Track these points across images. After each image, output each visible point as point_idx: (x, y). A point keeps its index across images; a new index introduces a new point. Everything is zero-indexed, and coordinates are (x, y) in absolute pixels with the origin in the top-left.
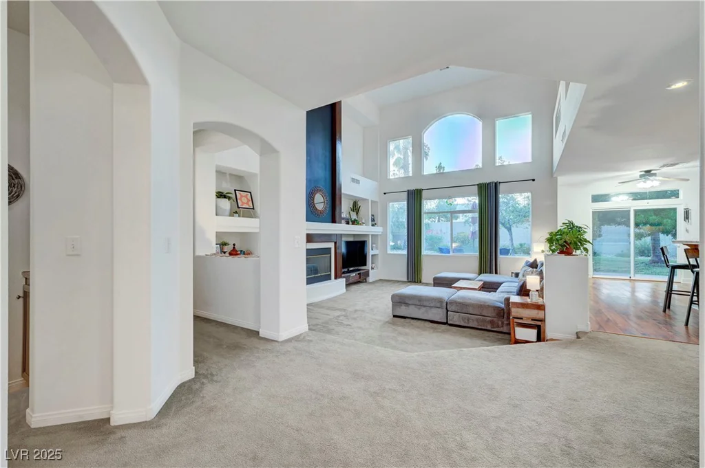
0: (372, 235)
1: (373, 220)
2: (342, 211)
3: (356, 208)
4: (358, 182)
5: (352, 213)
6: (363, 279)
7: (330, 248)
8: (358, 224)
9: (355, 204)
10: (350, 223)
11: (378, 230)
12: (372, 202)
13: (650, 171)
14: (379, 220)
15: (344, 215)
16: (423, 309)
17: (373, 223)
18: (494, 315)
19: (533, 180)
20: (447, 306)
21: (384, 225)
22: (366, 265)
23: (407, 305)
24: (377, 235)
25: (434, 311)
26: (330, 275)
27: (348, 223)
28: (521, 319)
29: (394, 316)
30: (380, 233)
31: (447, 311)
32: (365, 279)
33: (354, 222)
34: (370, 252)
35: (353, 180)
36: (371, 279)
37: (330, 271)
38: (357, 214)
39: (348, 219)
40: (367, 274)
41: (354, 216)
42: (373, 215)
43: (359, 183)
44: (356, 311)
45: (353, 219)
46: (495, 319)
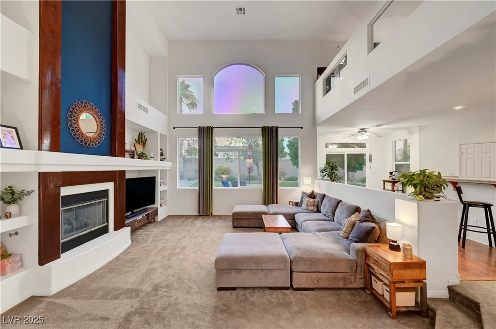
0: (161, 170)
1: (162, 155)
2: (126, 142)
3: (141, 139)
4: (145, 110)
5: (137, 146)
6: (151, 219)
7: (107, 191)
8: (146, 158)
9: (141, 135)
10: (136, 156)
11: (167, 165)
12: (162, 136)
13: (364, 129)
14: (167, 155)
15: (128, 147)
16: (261, 275)
17: (162, 157)
18: (347, 270)
19: (302, 128)
20: (292, 265)
21: (174, 160)
22: (154, 203)
23: (239, 271)
24: (166, 170)
25: (275, 274)
26: (107, 226)
27: (133, 157)
28: (403, 282)
29: (219, 289)
30: (169, 168)
31: (291, 272)
32: (154, 219)
33: (141, 156)
34: (159, 189)
35: (140, 107)
36: (160, 217)
37: (107, 221)
38: (143, 146)
39: (133, 152)
40: (156, 212)
41: (140, 149)
42: (161, 150)
43: (147, 112)
44: (156, 288)
45: (139, 152)
46: (347, 275)
